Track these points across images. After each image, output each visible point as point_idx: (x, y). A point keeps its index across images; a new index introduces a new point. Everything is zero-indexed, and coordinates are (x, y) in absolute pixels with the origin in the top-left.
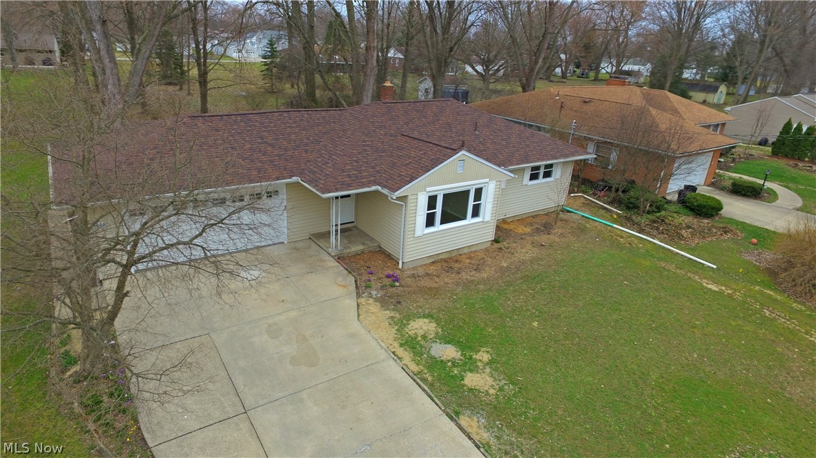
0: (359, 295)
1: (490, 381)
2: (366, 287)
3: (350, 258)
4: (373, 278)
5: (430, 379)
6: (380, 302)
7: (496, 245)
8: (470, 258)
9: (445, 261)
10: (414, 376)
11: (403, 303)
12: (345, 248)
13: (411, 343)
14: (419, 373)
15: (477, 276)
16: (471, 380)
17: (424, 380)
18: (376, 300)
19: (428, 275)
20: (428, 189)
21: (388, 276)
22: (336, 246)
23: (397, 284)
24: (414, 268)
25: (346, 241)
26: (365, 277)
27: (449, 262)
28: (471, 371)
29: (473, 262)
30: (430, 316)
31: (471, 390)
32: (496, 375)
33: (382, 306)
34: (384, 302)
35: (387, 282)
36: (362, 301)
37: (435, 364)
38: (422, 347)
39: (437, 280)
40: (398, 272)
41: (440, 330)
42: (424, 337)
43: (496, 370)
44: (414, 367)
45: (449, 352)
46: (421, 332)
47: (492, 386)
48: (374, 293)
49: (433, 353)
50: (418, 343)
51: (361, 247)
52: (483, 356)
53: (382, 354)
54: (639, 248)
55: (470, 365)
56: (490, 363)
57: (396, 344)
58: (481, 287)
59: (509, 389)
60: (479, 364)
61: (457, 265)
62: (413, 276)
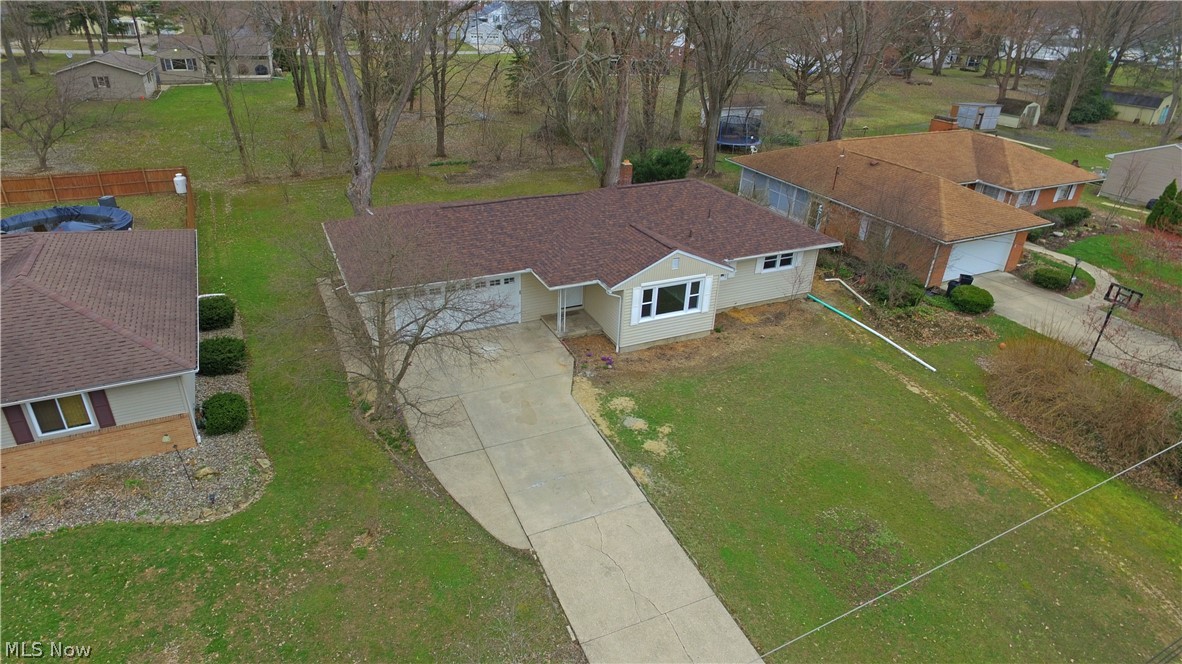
0: (575, 374)
1: (664, 447)
2: (582, 367)
3: (574, 340)
4: (590, 360)
5: (617, 441)
6: (592, 381)
7: (717, 335)
8: (686, 346)
9: (661, 347)
10: (605, 438)
11: (612, 384)
12: (571, 331)
13: (611, 416)
14: (610, 436)
15: (686, 363)
16: (649, 445)
17: (613, 442)
18: (589, 379)
19: (640, 360)
20: (643, 284)
21: (603, 359)
22: (562, 329)
23: (610, 366)
24: (629, 353)
25: (571, 324)
26: (584, 359)
27: (663, 350)
28: (651, 439)
29: (687, 350)
30: (631, 395)
31: (647, 451)
32: (670, 443)
33: (593, 384)
34: (595, 381)
35: (602, 364)
36: (577, 379)
37: (626, 432)
38: (618, 418)
39: (647, 365)
40: (614, 355)
41: (637, 407)
42: (622, 411)
43: (672, 440)
44: (607, 432)
45: (640, 424)
46: (621, 407)
47: (664, 451)
48: (588, 373)
49: (625, 423)
50: (616, 415)
51: (584, 331)
52: (666, 429)
53: (585, 420)
54: (865, 345)
55: (652, 434)
56: (668, 435)
57: (598, 415)
58: (686, 374)
59: (677, 453)
60: (660, 435)
61: (671, 353)
62: (627, 360)
